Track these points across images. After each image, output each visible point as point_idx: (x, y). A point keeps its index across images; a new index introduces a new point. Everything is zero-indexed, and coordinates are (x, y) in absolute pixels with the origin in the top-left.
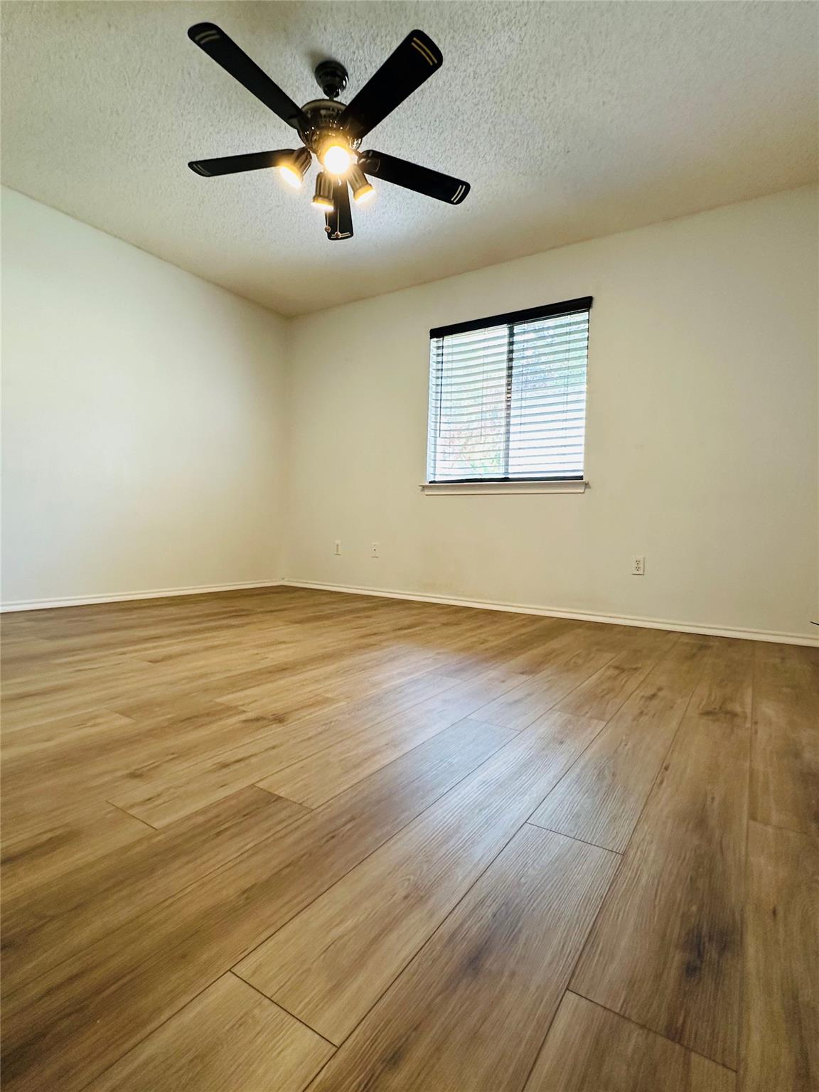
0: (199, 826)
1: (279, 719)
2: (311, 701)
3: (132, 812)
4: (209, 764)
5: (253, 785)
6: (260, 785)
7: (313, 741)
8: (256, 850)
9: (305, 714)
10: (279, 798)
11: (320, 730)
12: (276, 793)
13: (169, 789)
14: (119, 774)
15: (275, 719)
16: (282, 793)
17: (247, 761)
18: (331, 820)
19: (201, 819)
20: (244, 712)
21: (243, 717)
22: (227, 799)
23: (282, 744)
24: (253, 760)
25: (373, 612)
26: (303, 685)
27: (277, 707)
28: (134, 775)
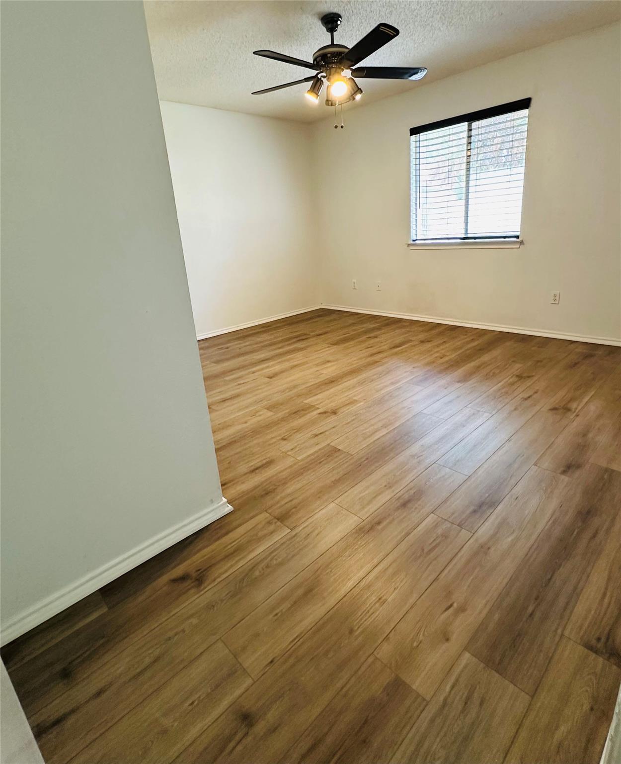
0: (313, 459)
1: (334, 412)
2: (347, 402)
3: (289, 453)
4: (309, 435)
5: (328, 445)
6: (332, 444)
7: (350, 424)
8: (333, 469)
9: (345, 409)
10: (339, 450)
11: (353, 418)
12: (338, 448)
13: (298, 445)
14: (278, 438)
15: (332, 413)
16: (340, 447)
17: (325, 434)
18: (359, 459)
19: (312, 457)
20: (318, 408)
21: (319, 411)
22: (320, 449)
23: (337, 426)
24: (327, 433)
25: (379, 332)
26: (343, 392)
27: (332, 405)
28: (284, 439)
